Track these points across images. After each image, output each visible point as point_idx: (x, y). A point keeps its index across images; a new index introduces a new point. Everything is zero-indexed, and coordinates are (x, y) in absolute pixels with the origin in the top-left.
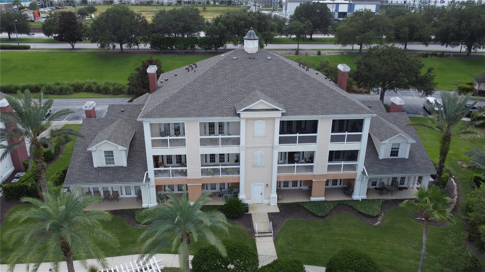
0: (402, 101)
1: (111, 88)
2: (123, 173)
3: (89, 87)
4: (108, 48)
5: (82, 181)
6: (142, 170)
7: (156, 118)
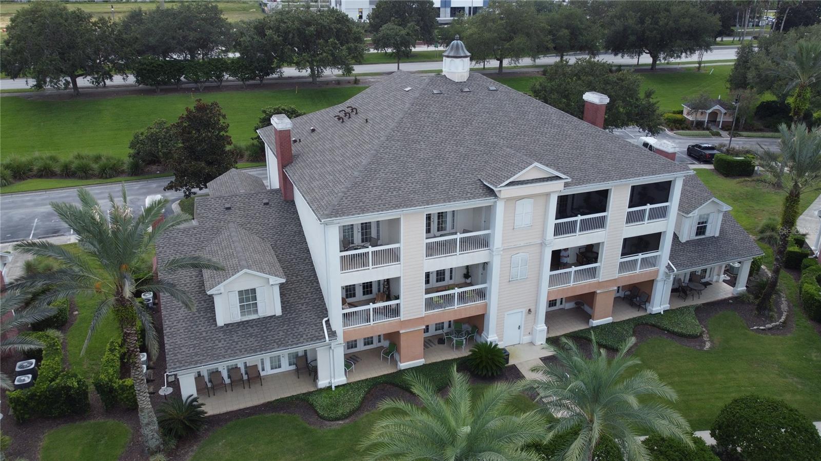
0: (675, 146)
1: (95, 166)
2: (280, 329)
3: (45, 168)
4: (56, 86)
5: (204, 358)
6: (314, 317)
7: (353, 215)
